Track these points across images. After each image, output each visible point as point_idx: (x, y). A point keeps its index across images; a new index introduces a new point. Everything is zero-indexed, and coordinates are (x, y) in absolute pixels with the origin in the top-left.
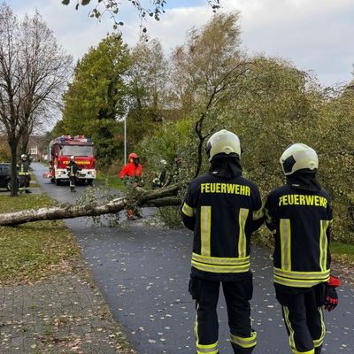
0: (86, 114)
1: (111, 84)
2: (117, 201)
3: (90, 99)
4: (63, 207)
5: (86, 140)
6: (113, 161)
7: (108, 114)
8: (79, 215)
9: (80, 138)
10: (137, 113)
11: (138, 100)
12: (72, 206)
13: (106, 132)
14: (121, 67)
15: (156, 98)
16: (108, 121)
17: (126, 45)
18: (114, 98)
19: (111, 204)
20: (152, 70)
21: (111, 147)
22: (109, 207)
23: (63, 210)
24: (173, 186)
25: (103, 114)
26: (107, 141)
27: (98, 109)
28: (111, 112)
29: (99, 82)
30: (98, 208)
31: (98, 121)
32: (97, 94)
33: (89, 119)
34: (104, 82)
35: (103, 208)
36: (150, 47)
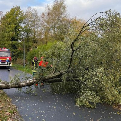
0: (6, 39)
1: (16, 26)
2: (31, 81)
3: (7, 32)
4: (4, 83)
5: (7, 50)
6: (17, 59)
7: (15, 39)
8: (12, 88)
9: (4, 49)
10: (28, 39)
11: (28, 34)
12: (8, 83)
13: (14, 47)
14: (20, 20)
15: (35, 34)
16: (15, 42)
17: (22, 11)
18: (18, 33)
19: (28, 82)
20: (34, 22)
21: (17, 53)
22: (27, 83)
23: (4, 85)
24: (58, 73)
25: (13, 39)
26: (15, 50)
27: (11, 37)
28: (17, 38)
29: (11, 25)
30: (21, 84)
31: (11, 42)
32: (11, 31)
33: (7, 41)
34: (13, 26)
35: (24, 84)
36: (33, 12)
